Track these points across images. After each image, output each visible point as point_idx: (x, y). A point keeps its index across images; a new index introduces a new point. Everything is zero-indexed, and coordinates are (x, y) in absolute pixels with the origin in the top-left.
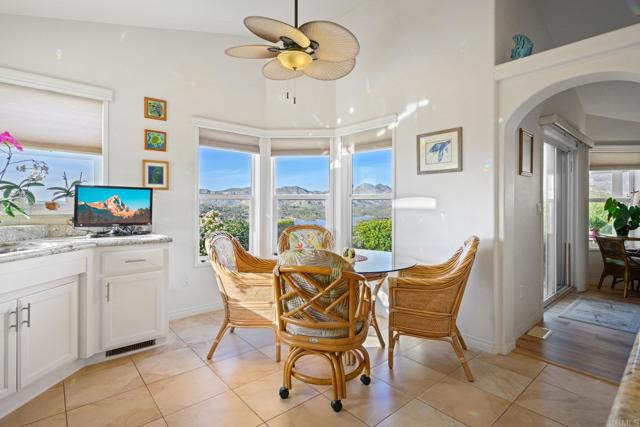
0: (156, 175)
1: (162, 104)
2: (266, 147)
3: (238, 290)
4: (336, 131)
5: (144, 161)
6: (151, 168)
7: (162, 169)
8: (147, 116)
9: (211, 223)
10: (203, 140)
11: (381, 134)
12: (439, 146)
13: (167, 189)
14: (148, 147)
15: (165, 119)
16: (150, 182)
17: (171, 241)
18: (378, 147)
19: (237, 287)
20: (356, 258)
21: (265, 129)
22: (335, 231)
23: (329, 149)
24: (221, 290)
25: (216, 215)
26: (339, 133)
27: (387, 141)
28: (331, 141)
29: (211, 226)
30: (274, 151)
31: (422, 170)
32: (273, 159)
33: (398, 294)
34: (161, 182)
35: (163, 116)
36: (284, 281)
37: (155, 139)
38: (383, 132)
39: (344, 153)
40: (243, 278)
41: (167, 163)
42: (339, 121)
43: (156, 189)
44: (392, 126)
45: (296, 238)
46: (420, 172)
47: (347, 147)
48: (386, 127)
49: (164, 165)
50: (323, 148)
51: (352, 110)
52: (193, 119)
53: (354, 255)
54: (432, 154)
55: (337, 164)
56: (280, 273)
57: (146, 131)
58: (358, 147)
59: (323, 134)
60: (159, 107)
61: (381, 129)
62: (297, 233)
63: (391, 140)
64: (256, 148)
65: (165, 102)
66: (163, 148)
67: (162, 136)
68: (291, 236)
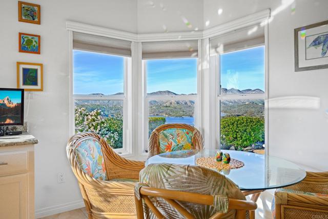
0: (30, 77)
1: (36, 8)
2: (137, 51)
3: (102, 199)
4: (204, 32)
5: (19, 63)
6: (25, 70)
7: (36, 70)
8: (21, 20)
9: (94, 120)
10: (77, 44)
11: (251, 32)
12: (322, 39)
13: (41, 90)
14: (22, 49)
15: (39, 23)
16: (24, 84)
17: (36, 143)
18: (249, 45)
19: (100, 195)
20: (231, 164)
21: (137, 33)
22: (203, 131)
23: (197, 51)
24: (84, 197)
25: (98, 114)
26: (207, 34)
27: (259, 39)
28: (199, 43)
29: (94, 123)
30: (146, 55)
31: (300, 66)
32: (143, 61)
33: (288, 212)
34: (35, 83)
35: (36, 20)
36: (147, 208)
37: (29, 42)
38: (255, 29)
39: (213, 53)
40: (107, 187)
41: (41, 65)
42: (207, 23)
43: (28, 90)
44: (264, 23)
45: (166, 137)
46: (297, 69)
47: (216, 47)
48: (258, 24)
49: (38, 68)
50: (192, 50)
51: (220, 11)
52: (67, 23)
53: (229, 160)
54: (313, 48)
55: (206, 65)
56: (141, 196)
57: (20, 34)
58: (227, 47)
59: (192, 36)
60: (33, 11)
61: (251, 26)
62: (167, 132)
63: (263, 36)
64: (128, 52)
65: (39, 7)
66: (37, 51)
67: (36, 39)
68: (161, 136)
